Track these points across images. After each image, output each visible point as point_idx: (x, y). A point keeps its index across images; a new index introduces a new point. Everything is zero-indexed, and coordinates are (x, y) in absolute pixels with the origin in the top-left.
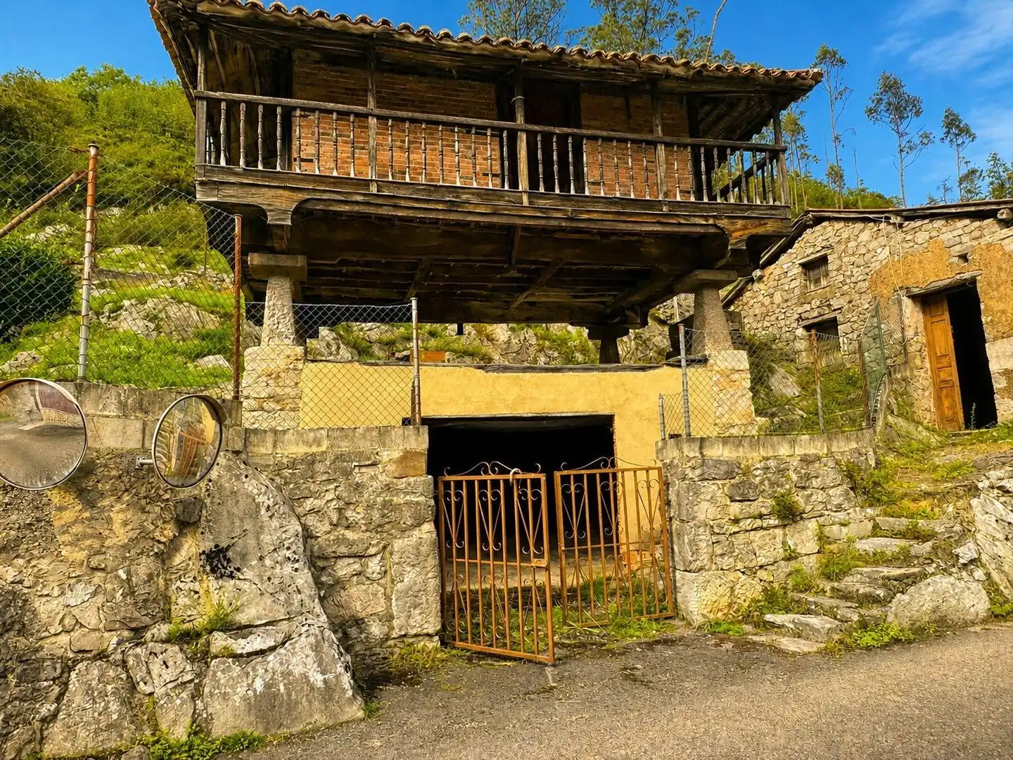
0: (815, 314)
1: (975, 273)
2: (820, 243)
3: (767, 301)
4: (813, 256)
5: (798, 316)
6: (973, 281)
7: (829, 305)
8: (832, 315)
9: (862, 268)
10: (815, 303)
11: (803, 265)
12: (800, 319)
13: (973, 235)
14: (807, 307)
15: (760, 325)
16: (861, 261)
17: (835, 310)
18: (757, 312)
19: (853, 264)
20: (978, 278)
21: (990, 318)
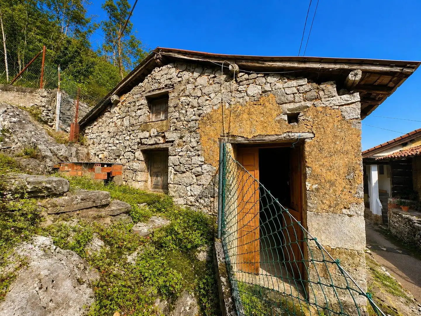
0: (152, 142)
1: (305, 135)
2: (164, 81)
3: (119, 122)
4: (157, 92)
5: (138, 140)
6: (302, 142)
7: (164, 137)
8: (164, 146)
9: (195, 109)
10: (154, 132)
11: (148, 98)
12: (140, 143)
13: (308, 95)
14: (147, 134)
15: (111, 141)
16: (195, 102)
17: (167, 142)
18: (111, 130)
19: (188, 105)
20: (308, 141)
21: (315, 186)
